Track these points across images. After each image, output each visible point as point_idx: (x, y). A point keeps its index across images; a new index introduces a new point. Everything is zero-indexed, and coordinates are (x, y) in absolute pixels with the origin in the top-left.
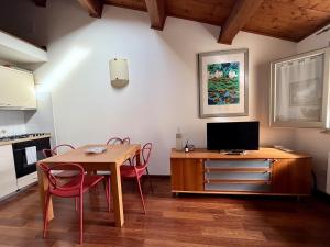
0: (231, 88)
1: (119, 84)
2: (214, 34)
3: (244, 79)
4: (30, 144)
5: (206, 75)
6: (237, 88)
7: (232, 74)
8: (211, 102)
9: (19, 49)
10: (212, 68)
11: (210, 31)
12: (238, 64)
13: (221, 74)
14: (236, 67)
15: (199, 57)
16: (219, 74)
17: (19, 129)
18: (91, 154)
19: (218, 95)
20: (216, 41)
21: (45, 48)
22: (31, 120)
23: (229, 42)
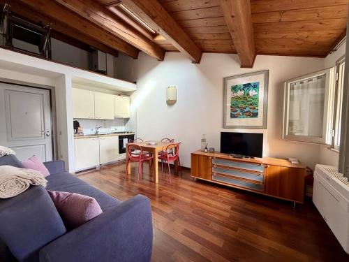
0: (251, 105)
1: (171, 103)
2: (237, 61)
3: (263, 96)
4: (126, 137)
5: (230, 94)
6: (257, 104)
7: (252, 92)
8: (232, 116)
9: (119, 85)
10: (234, 89)
11: (234, 59)
12: (258, 83)
13: (243, 92)
14: (256, 86)
15: (225, 80)
16: (240, 93)
17: (122, 129)
18: (149, 144)
19: (239, 110)
20: (239, 66)
21: (135, 83)
22: (127, 124)
23: (251, 67)
